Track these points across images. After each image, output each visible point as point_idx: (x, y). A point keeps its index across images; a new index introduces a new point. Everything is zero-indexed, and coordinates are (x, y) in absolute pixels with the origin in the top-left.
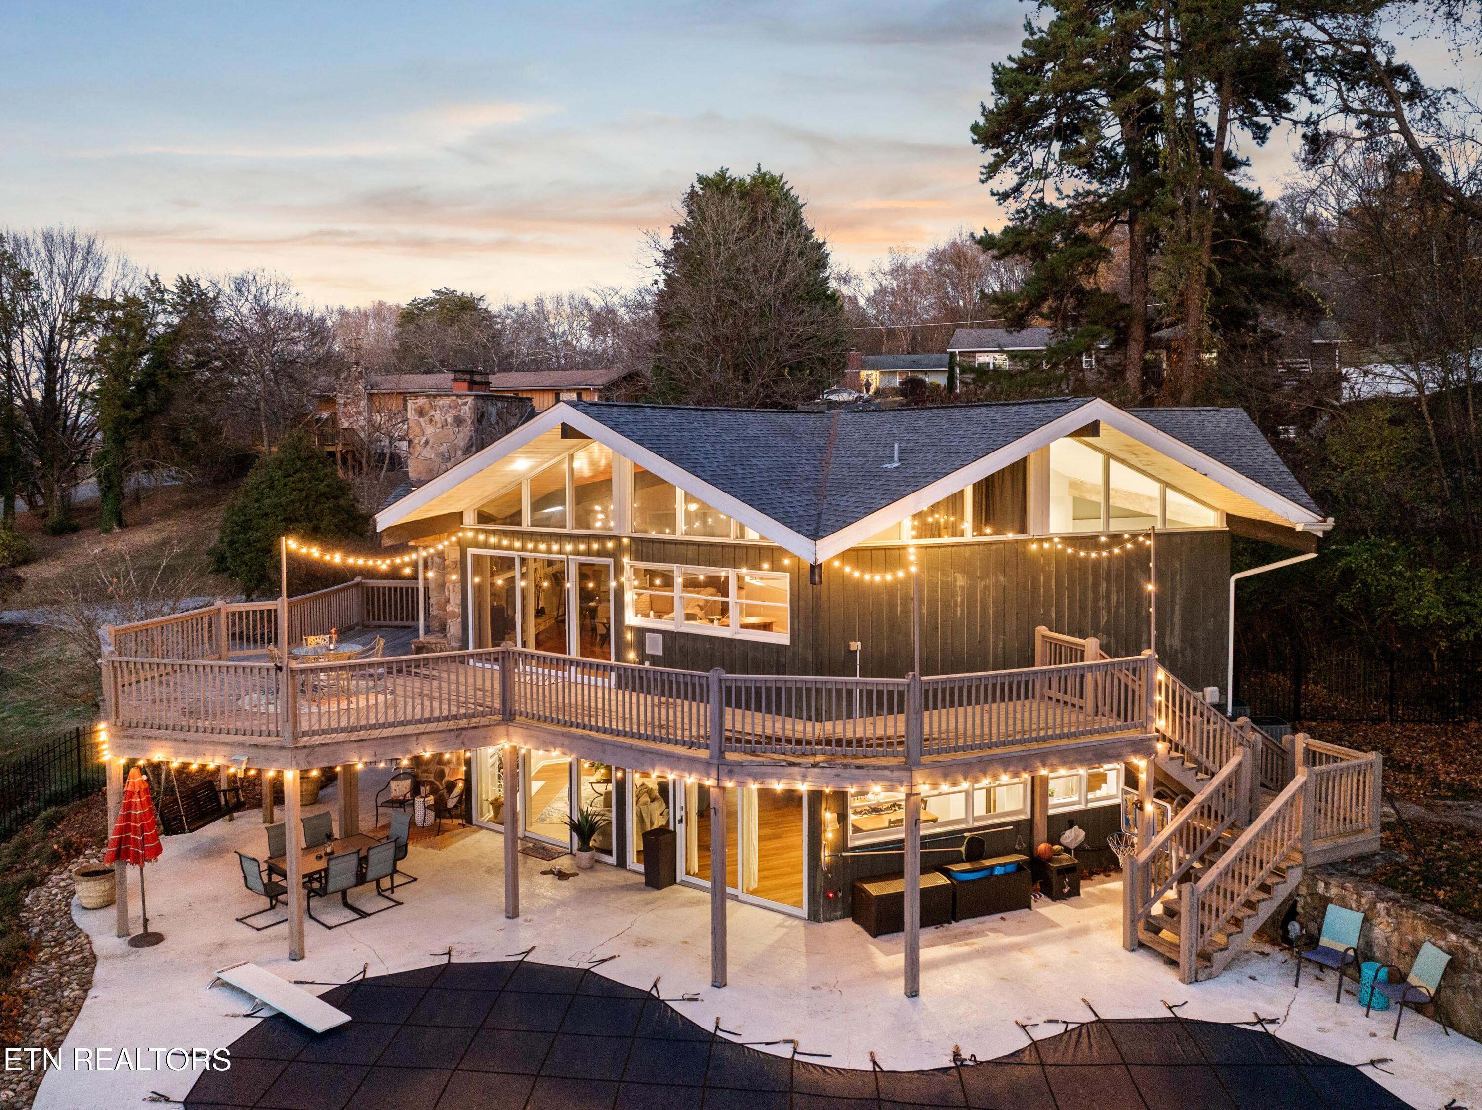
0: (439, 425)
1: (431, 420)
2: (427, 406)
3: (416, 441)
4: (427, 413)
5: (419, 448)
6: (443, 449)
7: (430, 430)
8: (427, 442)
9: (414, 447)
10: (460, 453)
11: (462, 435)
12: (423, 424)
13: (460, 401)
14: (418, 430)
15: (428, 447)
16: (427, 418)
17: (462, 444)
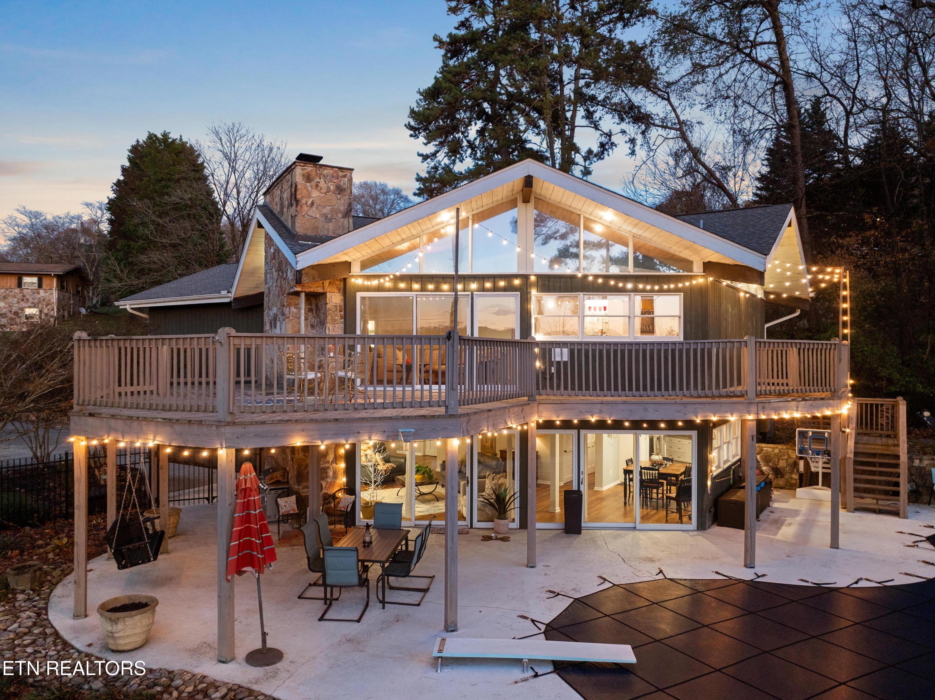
0: (323, 191)
1: (317, 186)
2: (314, 173)
3: (304, 201)
4: (313, 180)
5: (305, 208)
6: (326, 210)
7: (315, 194)
8: (312, 204)
9: (301, 206)
10: (340, 216)
11: (343, 201)
12: (310, 189)
13: (341, 174)
14: (305, 192)
15: (314, 208)
16: (313, 183)
17: (342, 208)
